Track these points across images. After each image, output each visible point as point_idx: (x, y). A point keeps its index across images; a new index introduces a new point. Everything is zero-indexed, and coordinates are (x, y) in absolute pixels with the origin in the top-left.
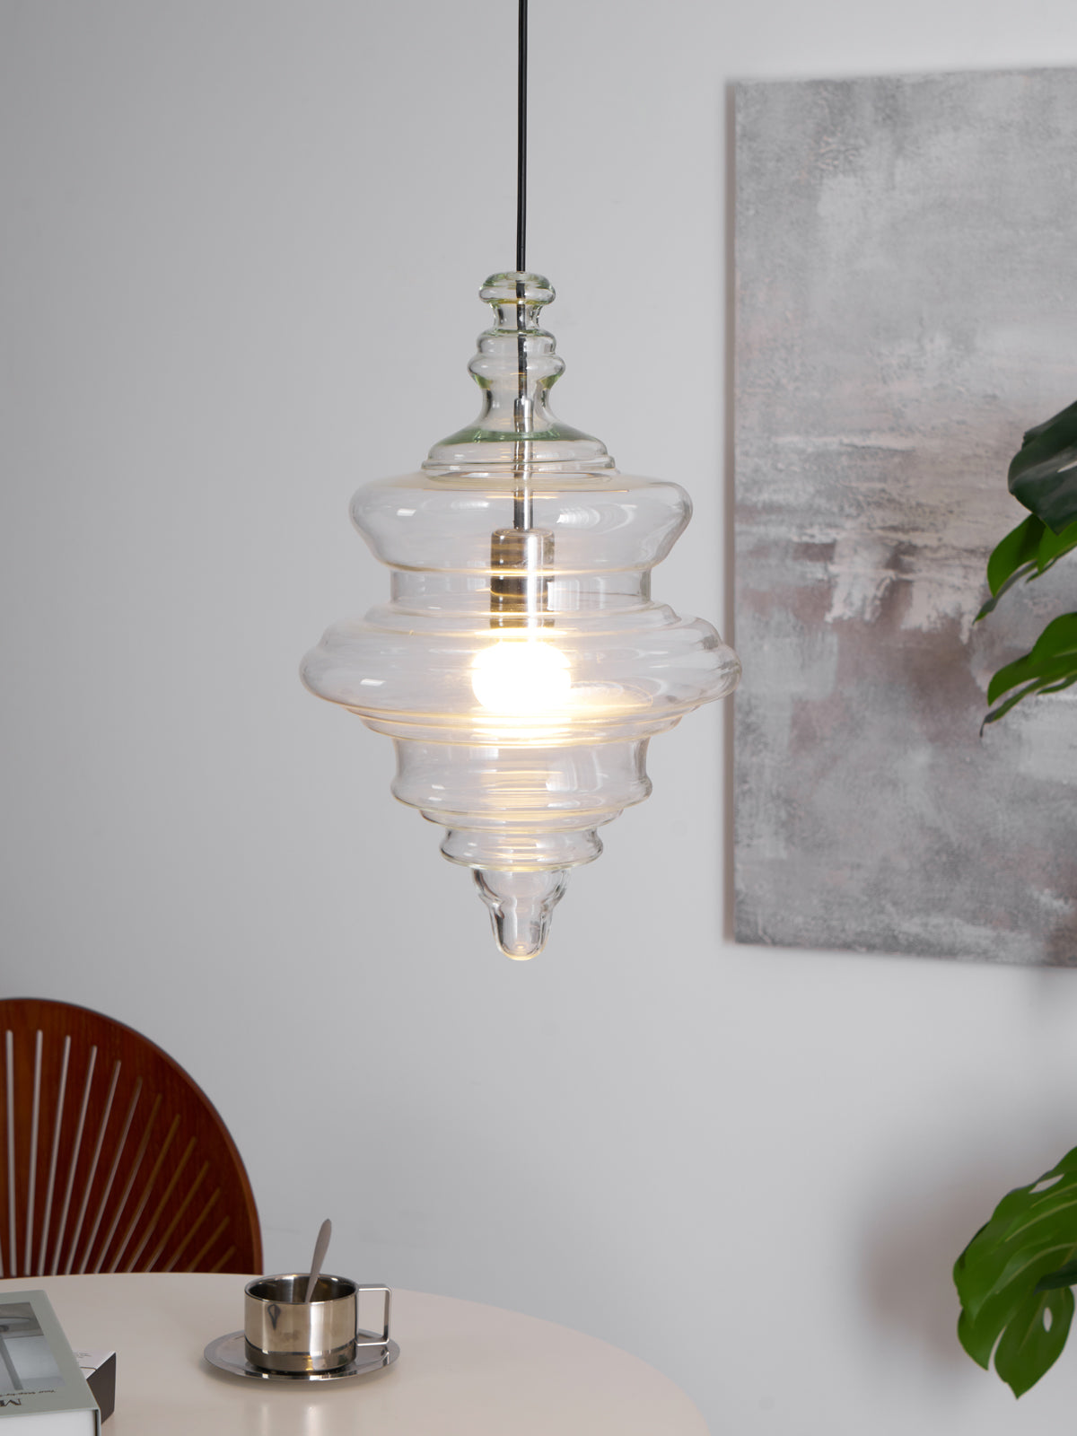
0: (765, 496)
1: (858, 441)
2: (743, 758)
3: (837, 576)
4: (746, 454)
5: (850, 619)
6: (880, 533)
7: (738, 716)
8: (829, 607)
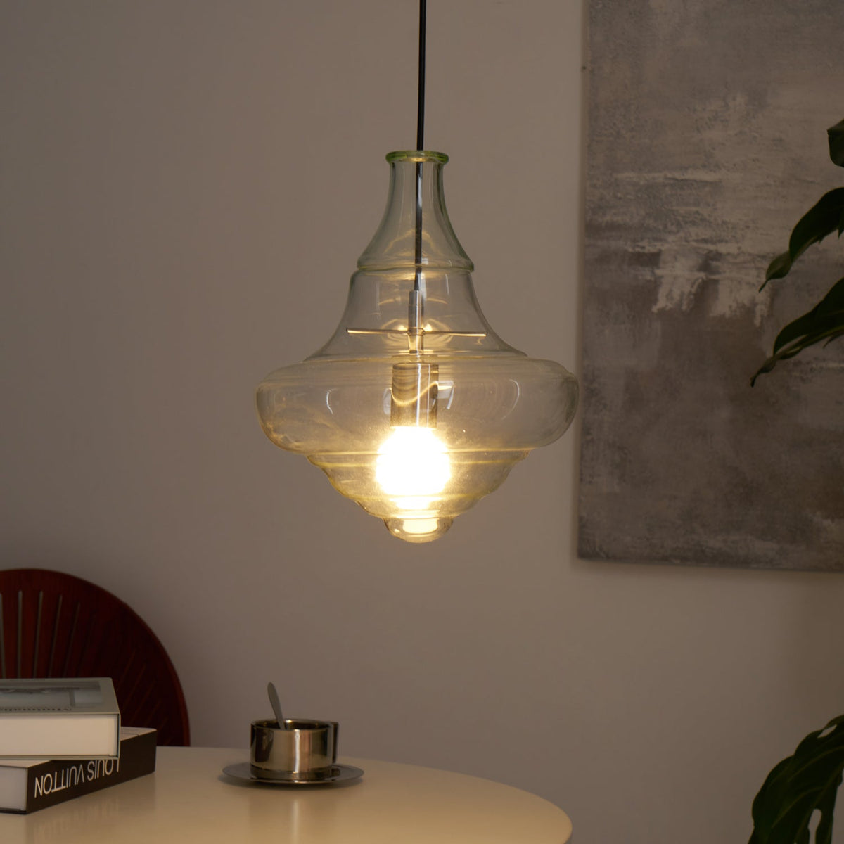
1: (678, 175)
3: (661, 277)
5: (671, 309)
6: (694, 244)
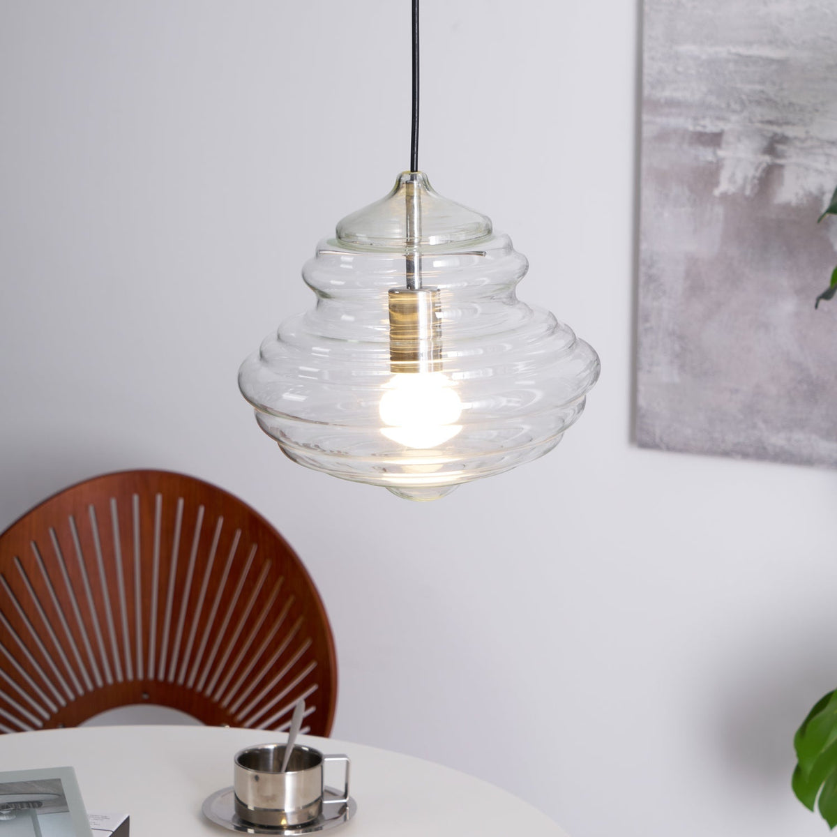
0: (667, 93)
1: (743, 50)
2: (646, 302)
3: (723, 159)
4: (652, 58)
5: (734, 194)
6: (759, 125)
7: (643, 269)
8: (717, 184)
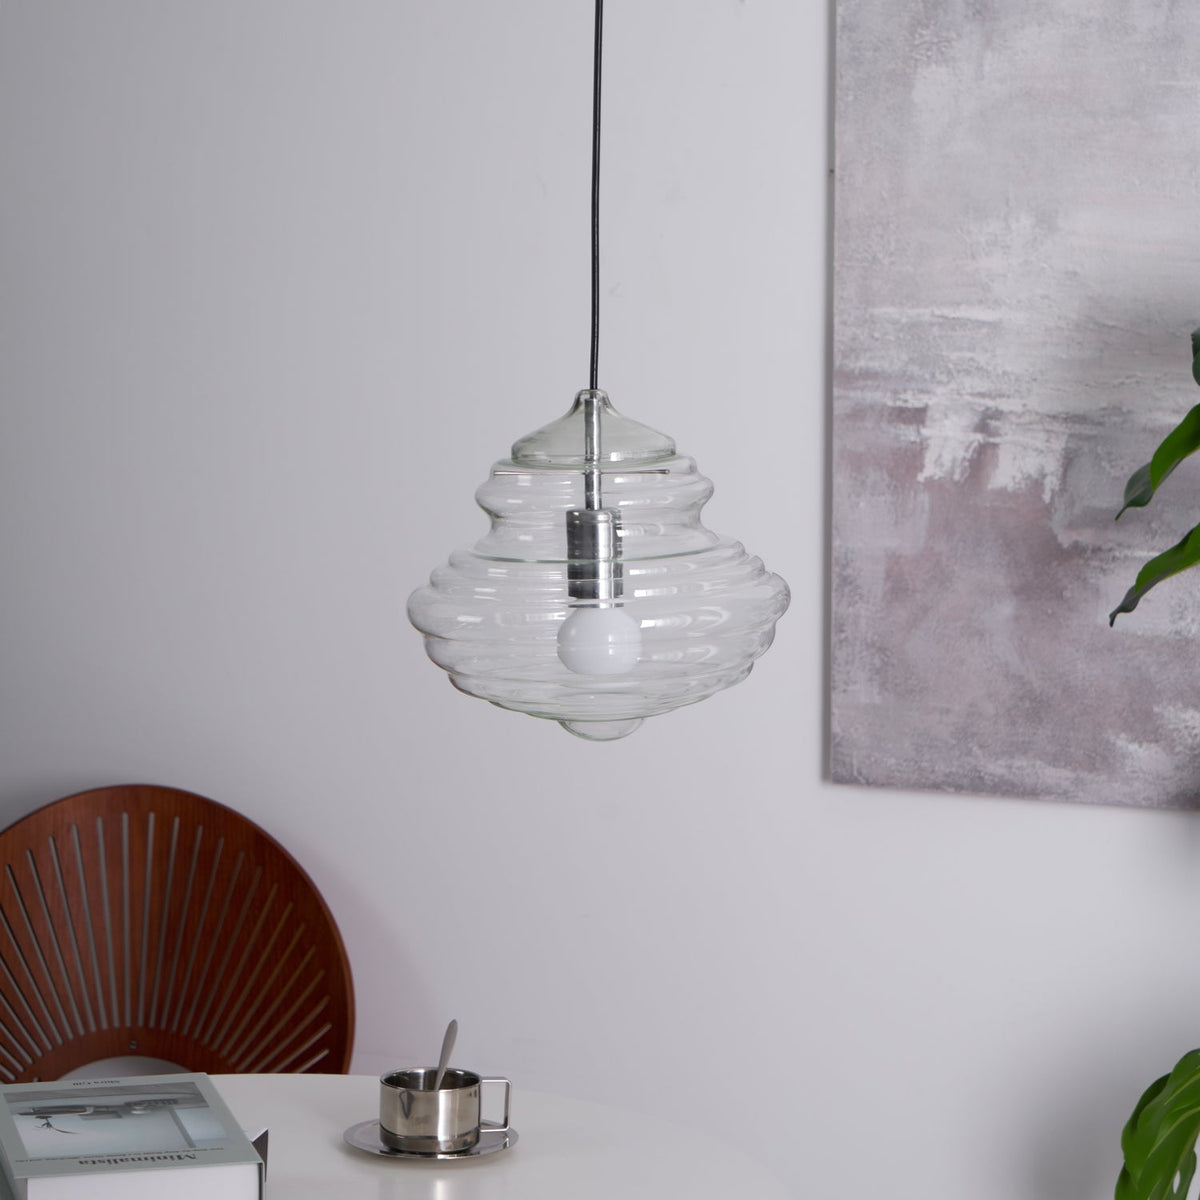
0: (862, 363)
1: (949, 312)
2: (839, 608)
3: (927, 439)
4: (844, 323)
5: (940, 478)
6: (969, 398)
7: (836, 569)
8: (921, 468)
